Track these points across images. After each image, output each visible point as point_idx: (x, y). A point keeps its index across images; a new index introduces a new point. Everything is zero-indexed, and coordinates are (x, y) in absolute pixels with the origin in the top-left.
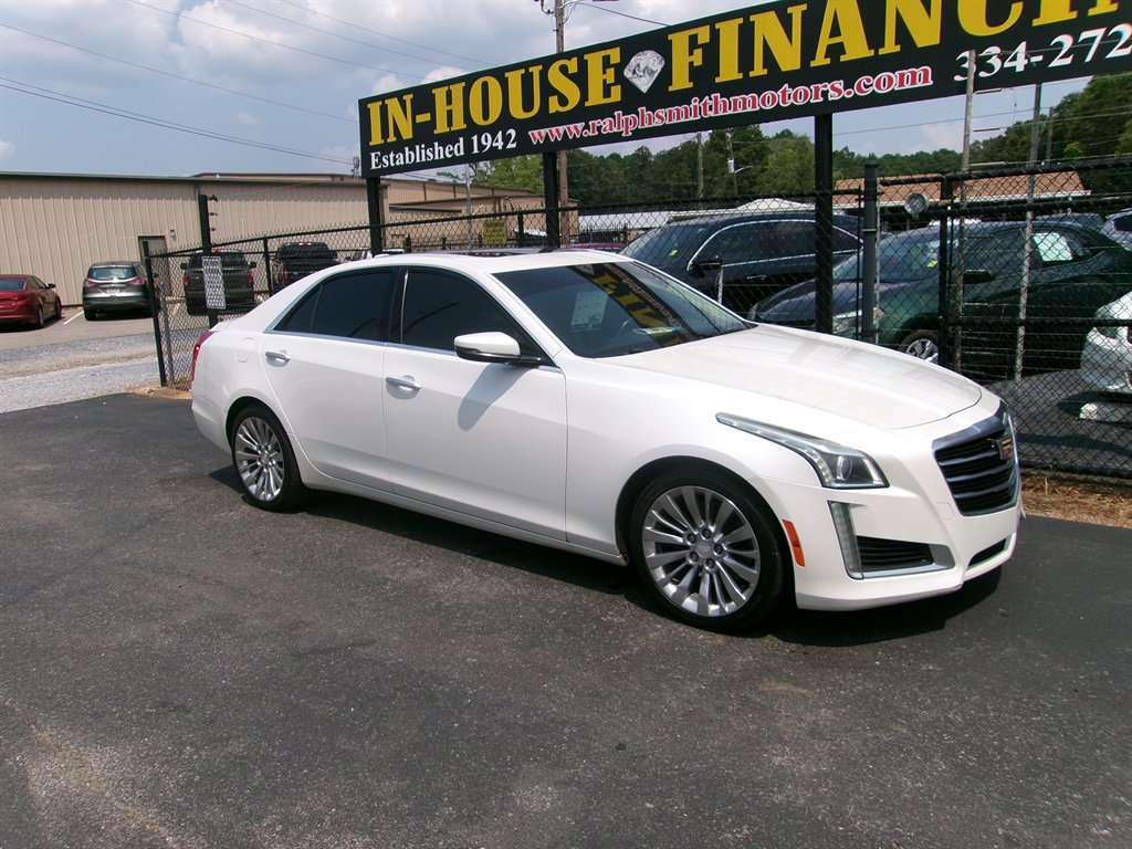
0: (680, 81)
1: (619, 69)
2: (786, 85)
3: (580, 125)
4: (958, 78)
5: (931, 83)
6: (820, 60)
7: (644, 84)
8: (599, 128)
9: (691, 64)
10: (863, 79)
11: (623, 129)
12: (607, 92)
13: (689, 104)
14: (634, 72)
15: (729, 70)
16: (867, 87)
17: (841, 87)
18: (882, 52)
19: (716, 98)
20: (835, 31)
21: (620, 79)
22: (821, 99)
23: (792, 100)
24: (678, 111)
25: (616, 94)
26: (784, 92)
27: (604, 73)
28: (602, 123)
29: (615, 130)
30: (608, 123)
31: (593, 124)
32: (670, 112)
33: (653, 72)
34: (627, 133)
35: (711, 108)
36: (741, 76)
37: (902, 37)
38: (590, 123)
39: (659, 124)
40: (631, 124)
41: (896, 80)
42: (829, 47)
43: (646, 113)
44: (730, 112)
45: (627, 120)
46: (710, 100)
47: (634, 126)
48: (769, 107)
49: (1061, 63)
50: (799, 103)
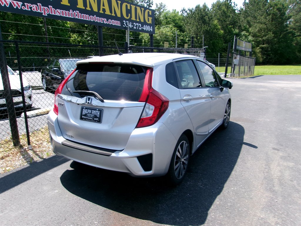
0: (65, 2)
2: (95, 16)
3: (20, 3)
4: (124, 26)
5: (120, 25)
6: (101, 12)
8: (31, 8)
10: (110, 20)
11: (43, 12)
13: (69, 11)
15: (80, 5)
16: (111, 22)
17: (106, 21)
18: (112, 15)
19: (78, 12)
20: (104, 6)
22: (103, 22)
23: (97, 20)
24: (66, 12)
26: (95, 17)
28: (32, 6)
29: (39, 11)
30: (35, 7)
31: (27, 5)
32: (63, 12)
34: (45, 14)
35: (76, 15)
36: (84, 8)
37: (115, 13)
38: (25, 4)
39: (59, 15)
40: (46, 11)
41: (115, 23)
42: (103, 8)
43: (52, 9)
44: (82, 19)
45: (44, 8)
46: (76, 12)
47: (48, 12)
48: (92, 20)
49: (135, 28)
50: (99, 22)
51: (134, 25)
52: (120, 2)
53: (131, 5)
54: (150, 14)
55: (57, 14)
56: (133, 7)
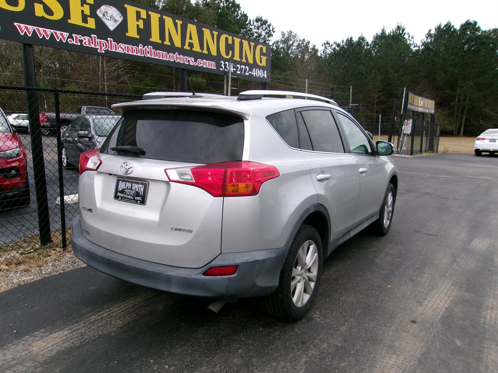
0: (132, 32)
1: (94, 8)
2: (177, 53)
3: (66, 35)
4: (221, 69)
5: (215, 68)
6: (187, 47)
7: (112, 26)
8: (81, 41)
9: (138, 26)
10: (199, 60)
11: (98, 47)
12: (85, 19)
13: (138, 47)
14: (104, 15)
15: (155, 37)
16: (201, 63)
17: (193, 61)
18: (204, 52)
19: (151, 48)
20: (191, 38)
21: (93, 14)
22: (188, 63)
23: (179, 60)
24: (132, 48)
25: (91, 24)
26: (176, 56)
27: (82, 6)
28: (83, 38)
29: (93, 46)
30: (87, 40)
31: (76, 37)
32: (128, 47)
33: (116, 21)
34: (101, 50)
35: (148, 52)
36: (160, 42)
37: (208, 49)
38: (73, 35)
39: (122, 51)
40: (103, 46)
41: (207, 64)
42: (189, 43)
43: (113, 43)
44: (157, 57)
45: (100, 42)
46: (148, 48)
47: (106, 48)
48: (171, 60)
49: (239, 72)
50: (182, 62)
51: (237, 68)
52: (217, 33)
53: (234, 38)
54: (264, 51)
55: (120, 50)
56: (237, 41)
